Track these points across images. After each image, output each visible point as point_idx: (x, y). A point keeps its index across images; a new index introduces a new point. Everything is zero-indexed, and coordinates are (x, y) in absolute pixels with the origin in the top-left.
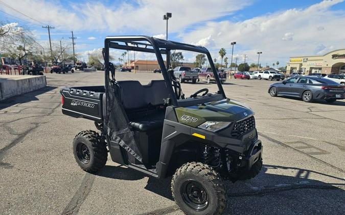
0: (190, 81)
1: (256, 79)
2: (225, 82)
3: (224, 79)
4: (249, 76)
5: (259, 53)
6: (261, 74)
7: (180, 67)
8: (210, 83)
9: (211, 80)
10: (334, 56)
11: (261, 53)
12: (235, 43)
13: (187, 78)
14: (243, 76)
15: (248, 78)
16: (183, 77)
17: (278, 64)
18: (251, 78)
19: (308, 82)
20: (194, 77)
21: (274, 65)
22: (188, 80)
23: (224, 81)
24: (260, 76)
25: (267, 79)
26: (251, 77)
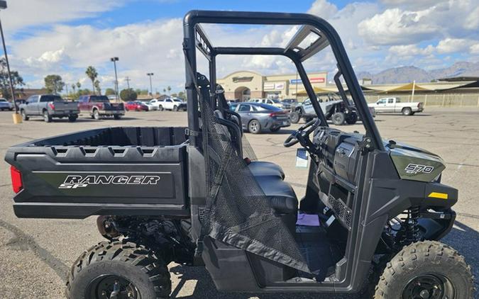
0: (64, 118)
1: (155, 110)
2: (123, 117)
3: (121, 112)
4: (147, 107)
5: (149, 74)
6: (161, 103)
7: (40, 97)
8: (100, 119)
9: (100, 115)
10: (235, 79)
11: (152, 74)
12: (117, 59)
13: (57, 113)
14: (139, 107)
15: (146, 109)
16: (51, 112)
17: (170, 89)
18: (150, 109)
19: (252, 110)
20: (71, 111)
21: (165, 91)
22: (60, 116)
23: (122, 114)
24: (160, 105)
25: (170, 110)
26: (150, 107)
